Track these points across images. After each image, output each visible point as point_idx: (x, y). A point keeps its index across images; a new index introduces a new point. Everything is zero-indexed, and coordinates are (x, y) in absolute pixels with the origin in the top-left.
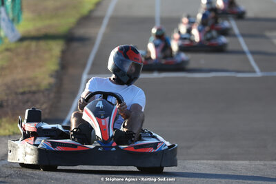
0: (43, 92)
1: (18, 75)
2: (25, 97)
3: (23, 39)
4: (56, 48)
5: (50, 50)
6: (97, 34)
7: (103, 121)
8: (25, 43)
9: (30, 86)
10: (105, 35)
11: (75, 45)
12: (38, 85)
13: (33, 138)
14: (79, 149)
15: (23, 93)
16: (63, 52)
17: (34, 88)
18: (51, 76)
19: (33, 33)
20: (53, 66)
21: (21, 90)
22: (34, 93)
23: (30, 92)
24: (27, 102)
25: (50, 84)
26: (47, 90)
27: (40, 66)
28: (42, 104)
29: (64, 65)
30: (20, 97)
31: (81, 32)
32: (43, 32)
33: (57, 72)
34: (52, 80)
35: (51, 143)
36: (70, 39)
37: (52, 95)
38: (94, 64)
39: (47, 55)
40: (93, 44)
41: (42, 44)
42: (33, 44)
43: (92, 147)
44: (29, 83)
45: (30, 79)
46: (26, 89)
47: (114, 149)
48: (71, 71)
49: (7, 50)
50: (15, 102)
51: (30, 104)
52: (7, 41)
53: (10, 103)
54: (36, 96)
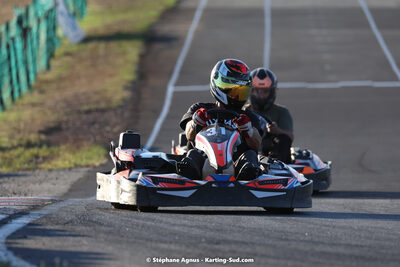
0: (115, 110)
1: (82, 87)
2: (91, 117)
3: (87, 40)
4: (132, 51)
5: (124, 53)
6: (187, 31)
8: (91, 45)
9: (98, 102)
10: (197, 33)
11: (158, 46)
12: (109, 101)
15: (88, 112)
16: (142, 57)
17: (103, 105)
18: (126, 88)
19: (102, 32)
20: (128, 74)
21: (86, 108)
22: (103, 111)
23: (97, 110)
24: (93, 123)
25: (124, 100)
26: (120, 107)
27: (111, 76)
28: (114, 126)
29: (143, 73)
30: (84, 117)
31: (166, 29)
32: (116, 29)
33: (133, 82)
34: (127, 94)
36: (150, 38)
37: (127, 114)
38: (182, 72)
39: (120, 61)
40: (182, 45)
41: (113, 45)
42: (102, 46)
44: (96, 98)
45: (96, 93)
46: (93, 107)
48: (153, 81)
49: (67, 54)
50: (78, 123)
51: (97, 126)
52: (66, 42)
53: (70, 125)
54: (106, 115)
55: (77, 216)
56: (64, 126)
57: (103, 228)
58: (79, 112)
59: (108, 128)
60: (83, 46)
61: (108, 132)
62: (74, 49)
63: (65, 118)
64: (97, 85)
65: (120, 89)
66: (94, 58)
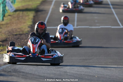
0: (25, 34)
1: (14, 27)
2: (17, 36)
3: (16, 11)
4: (31, 15)
5: (28, 16)
8: (17, 13)
9: (19, 32)
11: (39, 13)
12: (23, 31)
16: (34, 16)
17: (21, 33)
18: (29, 27)
19: (21, 8)
20: (29, 23)
21: (16, 33)
22: (21, 35)
25: (28, 31)
26: (27, 33)
27: (24, 23)
28: (25, 40)
30: (15, 37)
31: (42, 8)
32: (25, 7)
33: (31, 25)
34: (29, 29)
36: (37, 10)
39: (27, 18)
41: (25, 13)
42: (21, 13)
44: (19, 30)
45: (19, 29)
46: (18, 33)
49: (9, 15)
50: (13, 39)
51: (19, 40)
52: (9, 11)
53: (10, 39)
54: (22, 36)
55: (12, 69)
56: (8, 39)
57: (21, 74)
58: (13, 35)
59: (23, 41)
60: (14, 13)
62: (12, 14)
63: (8, 37)
64: (19, 26)
65: (27, 27)
66: (18, 17)
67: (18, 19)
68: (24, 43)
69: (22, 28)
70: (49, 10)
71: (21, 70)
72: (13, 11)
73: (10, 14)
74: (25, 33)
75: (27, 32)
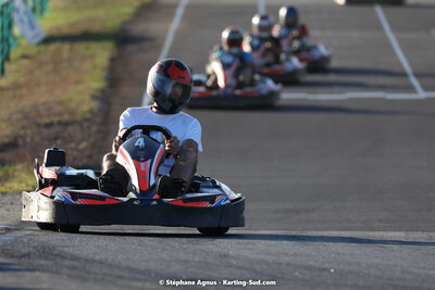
0: (80, 123)
1: (41, 96)
2: (53, 131)
3: (48, 40)
4: (102, 54)
5: (93, 57)
6: (166, 31)
7: (142, 164)
8: (53, 47)
9: (61, 114)
10: (178, 33)
11: (131, 48)
12: (72, 112)
13: (51, 188)
14: (107, 202)
15: (49, 125)
16: (113, 60)
17: (66, 117)
18: (94, 97)
19: (66, 31)
20: (96, 82)
21: (47, 120)
22: (66, 124)
23: (60, 123)
24: (56, 139)
25: (91, 111)
26: (87, 120)
27: (78, 83)
28: (79, 143)
29: (114, 79)
30: (45, 132)
31: (139, 28)
33: (102, 91)
34: (94, 105)
35: (71, 194)
36: (123, 39)
37: (94, 129)
39: (87, 66)
40: (159, 48)
41: (80, 47)
42: (66, 47)
43: (125, 199)
44: (58, 109)
45: (59, 103)
46: (55, 119)
47: (155, 203)
48: (125, 90)
49: (25, 57)
50: (37, 139)
51: (59, 142)
52: (24, 42)
53: (28, 140)
54: (70, 129)
55: (35, 247)
56: (20, 142)
57: (67, 262)
58: (39, 125)
59: (73, 145)
60: (43, 48)
61: (72, 149)
62: (33, 50)
63: (22, 132)
64: (60, 94)
65: (87, 98)
66: (56, 62)
67: (56, 71)
68: (76, 153)
69: (71, 100)
70: (164, 38)
71: (66, 249)
72: (38, 39)
73: (27, 52)
74: (79, 117)
75: (88, 116)
